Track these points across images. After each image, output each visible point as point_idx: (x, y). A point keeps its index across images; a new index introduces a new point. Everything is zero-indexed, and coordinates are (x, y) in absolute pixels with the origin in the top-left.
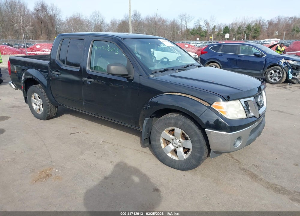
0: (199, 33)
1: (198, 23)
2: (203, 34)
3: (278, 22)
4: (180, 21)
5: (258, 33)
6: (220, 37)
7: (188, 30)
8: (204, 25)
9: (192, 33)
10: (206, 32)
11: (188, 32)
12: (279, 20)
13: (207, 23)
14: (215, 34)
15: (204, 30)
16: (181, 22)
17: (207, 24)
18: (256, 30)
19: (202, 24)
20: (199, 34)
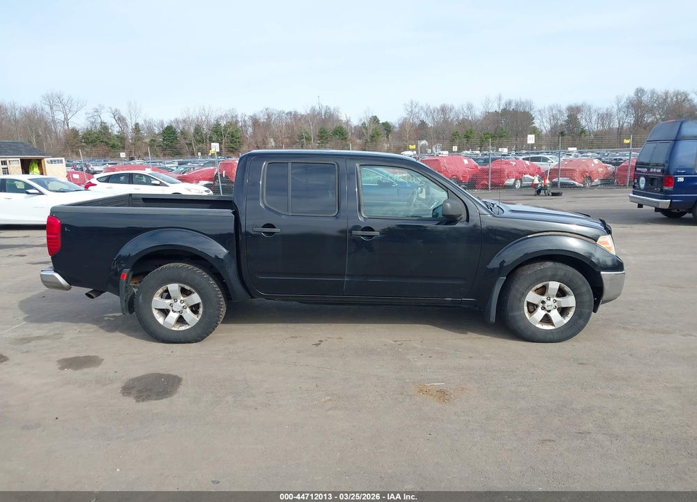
0: (105, 140)
1: (96, 117)
2: (116, 143)
3: (267, 119)
4: (47, 109)
5: (237, 140)
6: (157, 149)
7: (74, 132)
8: (114, 122)
9: (88, 139)
10: (122, 138)
11: (75, 138)
12: (269, 117)
13: (119, 118)
14: (145, 143)
15: (117, 134)
16: (53, 113)
17: (121, 120)
18: (232, 136)
19: (109, 120)
20: (106, 143)
